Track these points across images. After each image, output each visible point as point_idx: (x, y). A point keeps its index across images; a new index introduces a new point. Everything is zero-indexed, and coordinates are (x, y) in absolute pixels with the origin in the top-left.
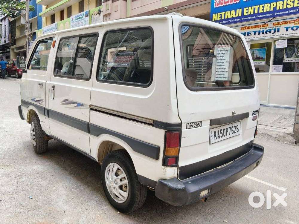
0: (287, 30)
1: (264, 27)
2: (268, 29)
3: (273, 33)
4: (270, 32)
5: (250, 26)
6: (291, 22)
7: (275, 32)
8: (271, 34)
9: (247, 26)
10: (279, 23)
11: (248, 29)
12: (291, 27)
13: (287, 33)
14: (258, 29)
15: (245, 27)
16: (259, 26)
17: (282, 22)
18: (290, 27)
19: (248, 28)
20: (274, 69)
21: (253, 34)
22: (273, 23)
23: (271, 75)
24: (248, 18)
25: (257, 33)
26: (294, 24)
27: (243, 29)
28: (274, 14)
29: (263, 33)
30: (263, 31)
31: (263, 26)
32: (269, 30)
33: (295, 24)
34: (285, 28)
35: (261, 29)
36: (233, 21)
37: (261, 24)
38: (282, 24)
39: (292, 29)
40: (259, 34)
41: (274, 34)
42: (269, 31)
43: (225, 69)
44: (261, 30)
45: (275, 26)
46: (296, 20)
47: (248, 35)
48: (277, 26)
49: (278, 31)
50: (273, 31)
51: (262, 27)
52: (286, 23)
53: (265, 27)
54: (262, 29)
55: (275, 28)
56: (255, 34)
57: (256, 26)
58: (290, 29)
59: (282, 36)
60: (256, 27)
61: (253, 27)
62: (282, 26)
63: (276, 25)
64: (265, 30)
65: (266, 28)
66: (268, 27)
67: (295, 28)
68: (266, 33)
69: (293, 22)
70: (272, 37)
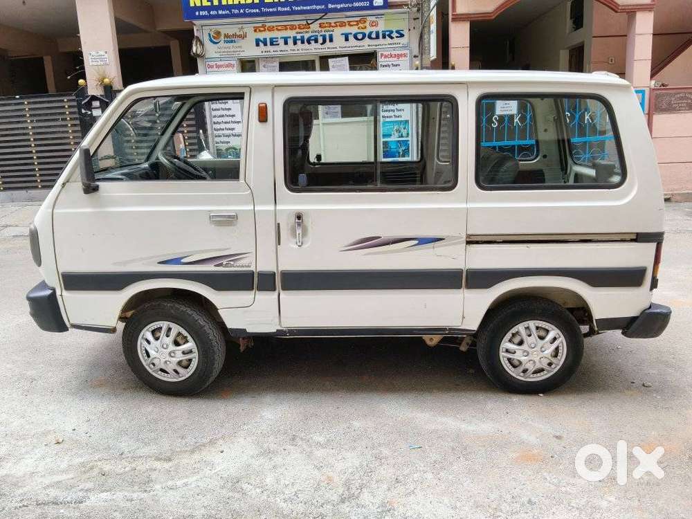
0: (347, 39)
1: (302, 31)
2: (310, 34)
3: (322, 44)
4: (316, 41)
5: (274, 24)
6: (352, 23)
7: (324, 42)
8: (318, 45)
9: (268, 25)
10: (330, 23)
11: (270, 31)
12: (353, 33)
13: (347, 44)
14: (291, 33)
15: (263, 26)
16: (293, 28)
17: (335, 23)
18: (351, 34)
19: (271, 29)
20: (327, 113)
21: (281, 42)
22: (320, 24)
23: (324, 124)
24: (275, 10)
25: (290, 41)
26: (356, 27)
27: (260, 31)
28: (327, 6)
29: (303, 42)
30: (302, 38)
31: (299, 28)
32: (312, 36)
33: (359, 28)
34: (342, 34)
35: (297, 33)
36: (242, 11)
37: (296, 23)
38: (337, 26)
39: (356, 37)
40: (295, 43)
41: (323, 46)
42: (313, 38)
43: (233, 116)
44: (299, 37)
45: (323, 30)
46: (360, 21)
47: (272, 44)
48: (327, 29)
49: (331, 40)
50: (320, 40)
51: (298, 30)
52: (342, 25)
53: (305, 30)
54: (300, 33)
55: (324, 33)
56: (286, 43)
57: (285, 26)
58: (351, 38)
59: (339, 49)
60: (286, 29)
61: (279, 28)
62: (335, 29)
63: (325, 27)
64: (307, 36)
65: (307, 32)
66: (310, 30)
67: (360, 36)
68: (309, 43)
69: (355, 23)
70: (320, 51)
